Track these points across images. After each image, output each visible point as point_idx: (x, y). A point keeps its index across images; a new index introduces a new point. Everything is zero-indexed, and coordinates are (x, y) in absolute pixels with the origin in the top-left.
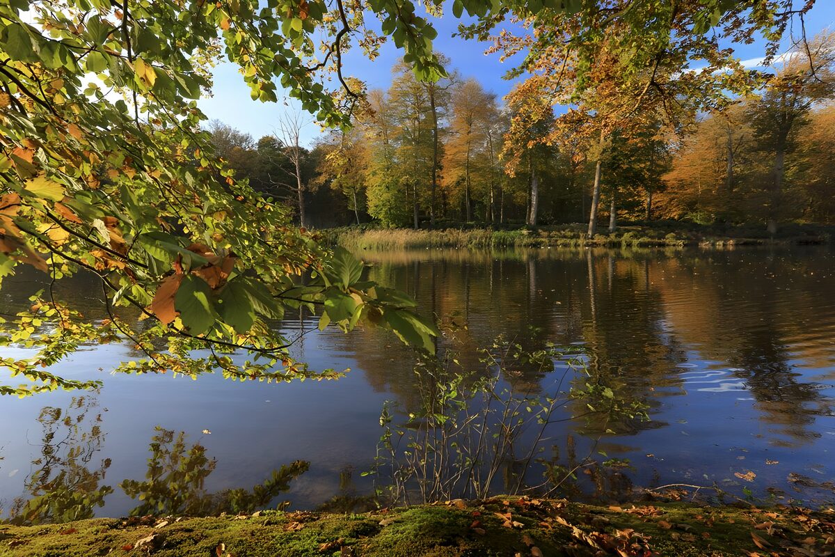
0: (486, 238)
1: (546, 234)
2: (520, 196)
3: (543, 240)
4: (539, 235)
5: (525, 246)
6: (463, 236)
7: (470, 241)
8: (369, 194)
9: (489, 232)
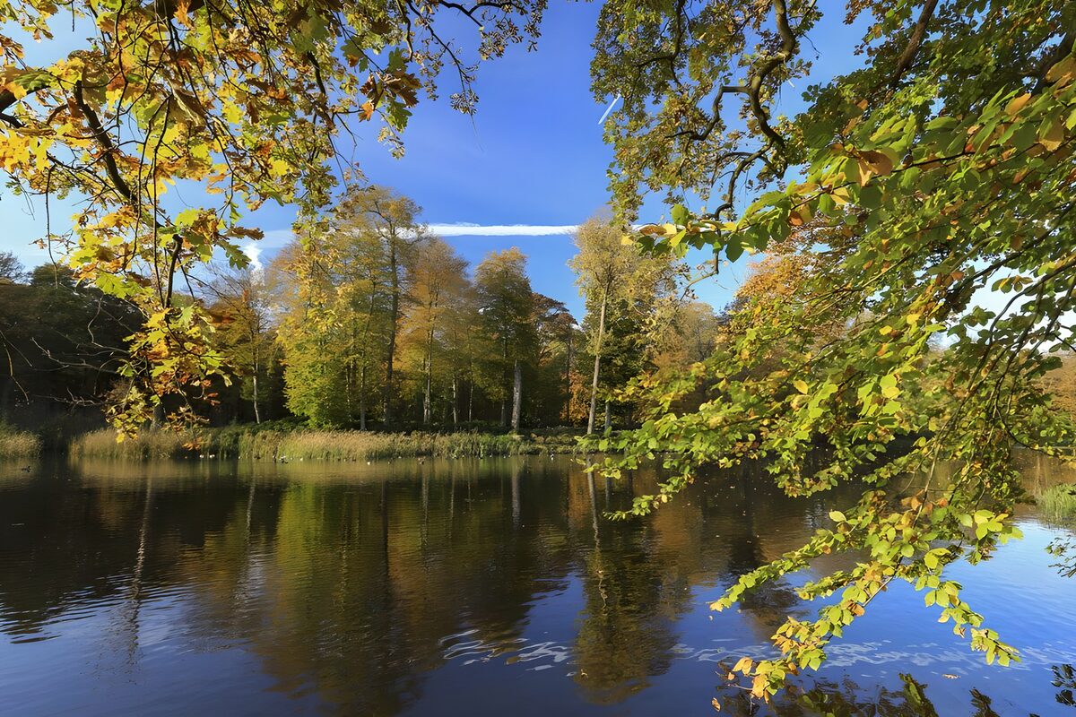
0: (473, 444)
1: (541, 439)
2: (497, 392)
3: (541, 447)
4: (533, 441)
5: (521, 454)
6: (442, 441)
7: (451, 450)
8: (288, 377)
9: (476, 437)
